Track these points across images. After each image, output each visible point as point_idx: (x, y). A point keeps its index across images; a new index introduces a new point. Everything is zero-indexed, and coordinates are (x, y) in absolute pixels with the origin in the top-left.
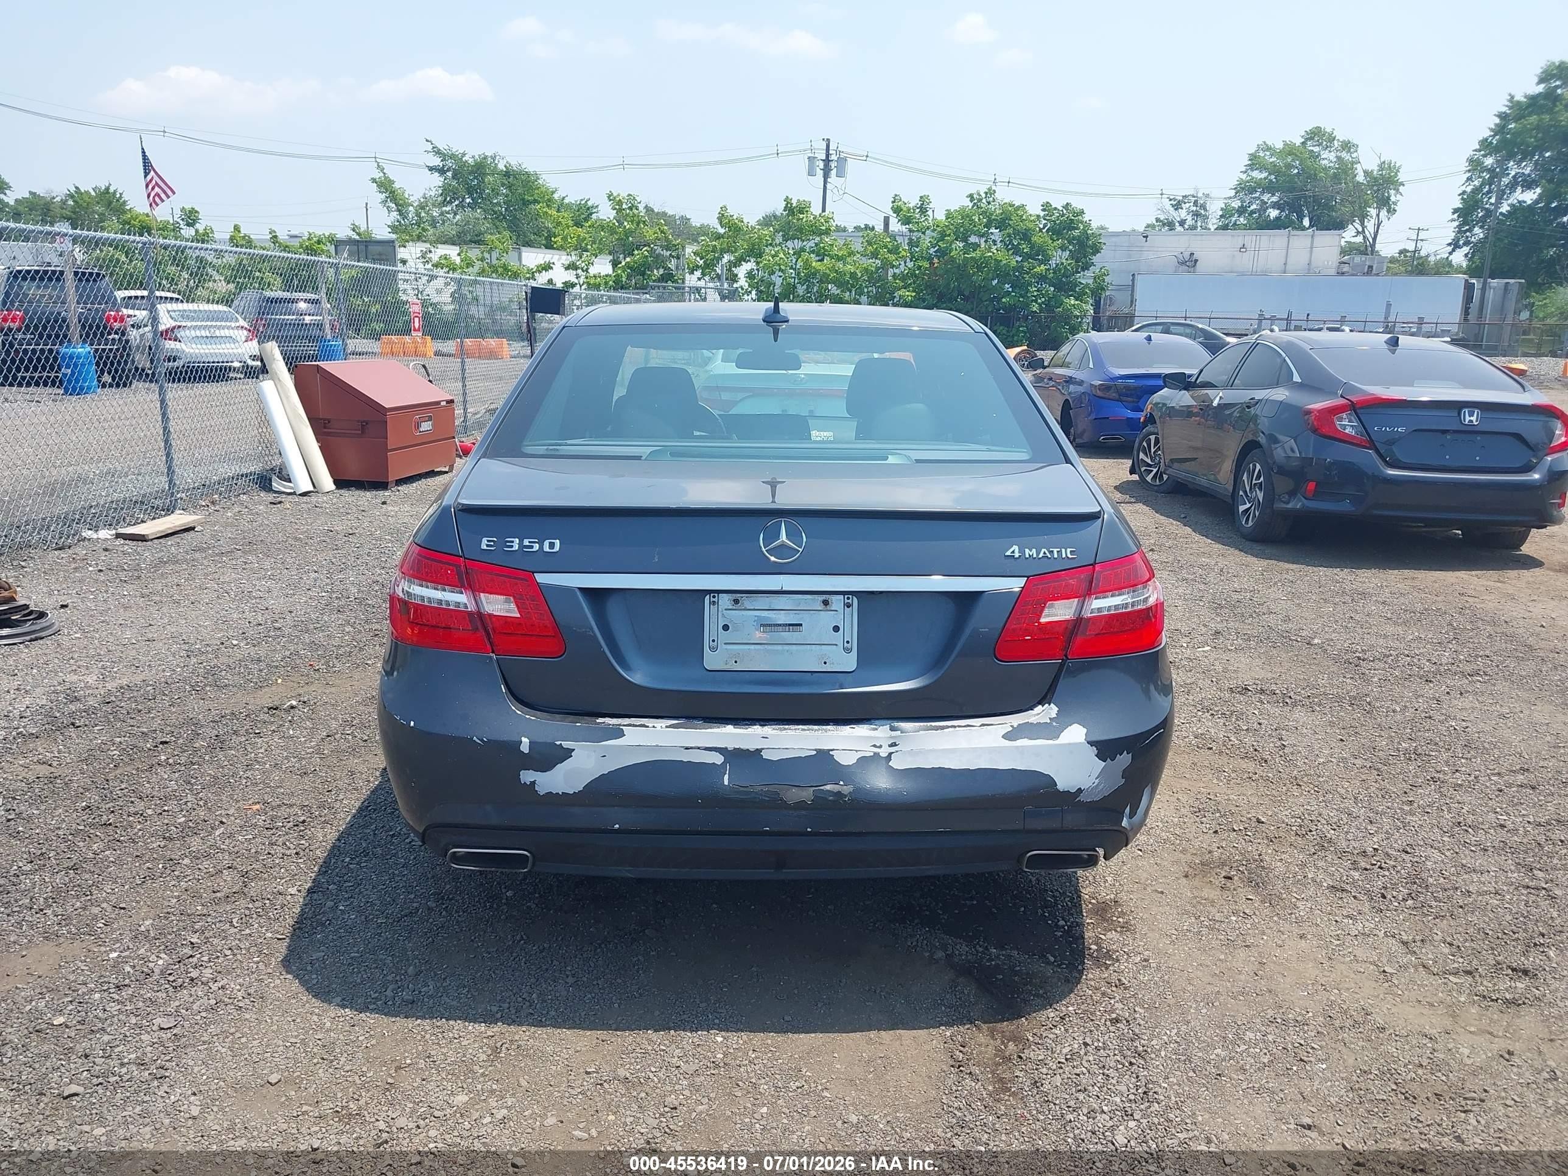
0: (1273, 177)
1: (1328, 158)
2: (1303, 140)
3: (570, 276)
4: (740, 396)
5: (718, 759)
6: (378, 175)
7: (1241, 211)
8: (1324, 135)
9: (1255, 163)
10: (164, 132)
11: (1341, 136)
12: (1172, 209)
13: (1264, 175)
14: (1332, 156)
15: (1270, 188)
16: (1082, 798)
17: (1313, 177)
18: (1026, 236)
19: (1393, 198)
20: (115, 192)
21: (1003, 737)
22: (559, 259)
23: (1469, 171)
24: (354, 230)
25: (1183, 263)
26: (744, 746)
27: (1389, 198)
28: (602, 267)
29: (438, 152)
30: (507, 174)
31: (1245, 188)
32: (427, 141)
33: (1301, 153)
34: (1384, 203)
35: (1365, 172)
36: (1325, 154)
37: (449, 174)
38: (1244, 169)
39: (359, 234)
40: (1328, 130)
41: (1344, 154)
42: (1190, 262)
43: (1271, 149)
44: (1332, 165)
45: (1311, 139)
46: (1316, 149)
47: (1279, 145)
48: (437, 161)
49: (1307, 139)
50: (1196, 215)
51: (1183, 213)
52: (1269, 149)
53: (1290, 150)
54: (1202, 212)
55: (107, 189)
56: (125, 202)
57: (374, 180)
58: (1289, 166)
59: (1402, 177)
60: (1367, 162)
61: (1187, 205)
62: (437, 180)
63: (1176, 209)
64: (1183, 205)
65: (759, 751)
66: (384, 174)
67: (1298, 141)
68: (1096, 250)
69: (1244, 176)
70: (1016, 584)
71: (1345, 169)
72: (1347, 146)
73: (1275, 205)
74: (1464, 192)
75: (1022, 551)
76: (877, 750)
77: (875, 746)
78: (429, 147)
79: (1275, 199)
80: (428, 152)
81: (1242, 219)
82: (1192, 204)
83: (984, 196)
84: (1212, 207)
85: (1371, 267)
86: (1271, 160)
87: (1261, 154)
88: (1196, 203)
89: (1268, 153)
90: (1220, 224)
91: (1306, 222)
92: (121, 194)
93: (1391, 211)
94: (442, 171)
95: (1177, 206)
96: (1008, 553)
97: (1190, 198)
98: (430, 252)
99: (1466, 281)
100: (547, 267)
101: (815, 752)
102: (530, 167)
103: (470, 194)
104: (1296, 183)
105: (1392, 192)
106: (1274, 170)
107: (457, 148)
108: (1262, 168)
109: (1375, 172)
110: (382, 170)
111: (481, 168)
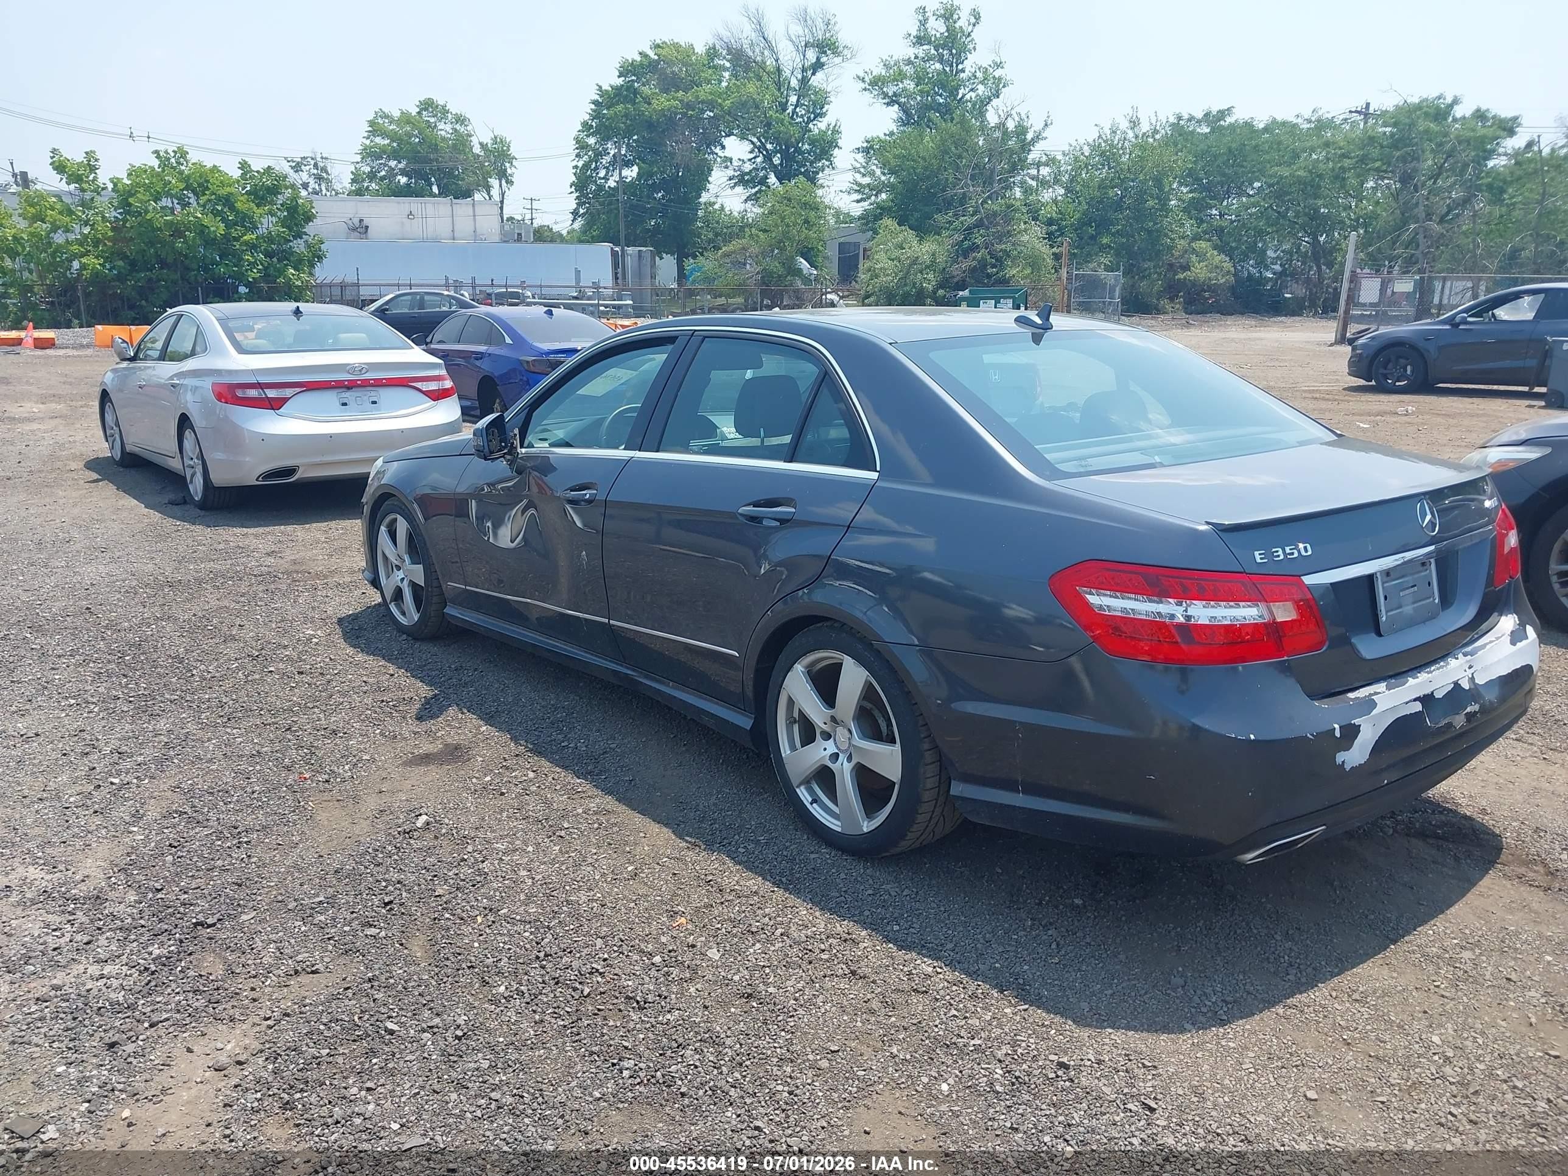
0: (395, 144)
1: (445, 129)
2: (418, 110)
4: (288, 392)
7: (372, 176)
8: (437, 106)
9: (375, 129)
11: (454, 108)
12: (292, 171)
13: (387, 142)
14: (448, 127)
15: (395, 155)
17: (435, 148)
18: (228, 201)
19: (509, 171)
23: (577, 148)
25: (354, 229)
26: (1426, 693)
27: (506, 170)
31: (369, 153)
33: (419, 122)
34: (502, 175)
35: (481, 144)
36: (441, 126)
38: (366, 134)
40: (441, 102)
41: (458, 127)
42: (361, 229)
43: (388, 116)
44: (449, 136)
45: (426, 109)
46: (432, 120)
47: (396, 114)
49: (422, 110)
50: (319, 178)
51: (304, 176)
52: (386, 116)
53: (406, 118)
54: (324, 175)
58: (410, 135)
59: (513, 151)
60: (481, 135)
61: (308, 168)
63: (296, 172)
64: (303, 167)
67: (414, 111)
68: (309, 218)
69: (368, 142)
71: (461, 142)
72: (460, 120)
73: (403, 173)
74: (576, 167)
79: (401, 166)
81: (373, 185)
82: (312, 167)
83: (172, 154)
84: (333, 170)
85: (519, 234)
86: (391, 128)
87: (380, 121)
88: (316, 166)
89: (387, 121)
90: (353, 188)
91: (435, 189)
93: (510, 182)
95: (297, 168)
97: (309, 159)
99: (612, 249)
101: (1451, 686)
104: (419, 152)
105: (507, 165)
106: (393, 136)
108: (384, 134)
109: (489, 145)
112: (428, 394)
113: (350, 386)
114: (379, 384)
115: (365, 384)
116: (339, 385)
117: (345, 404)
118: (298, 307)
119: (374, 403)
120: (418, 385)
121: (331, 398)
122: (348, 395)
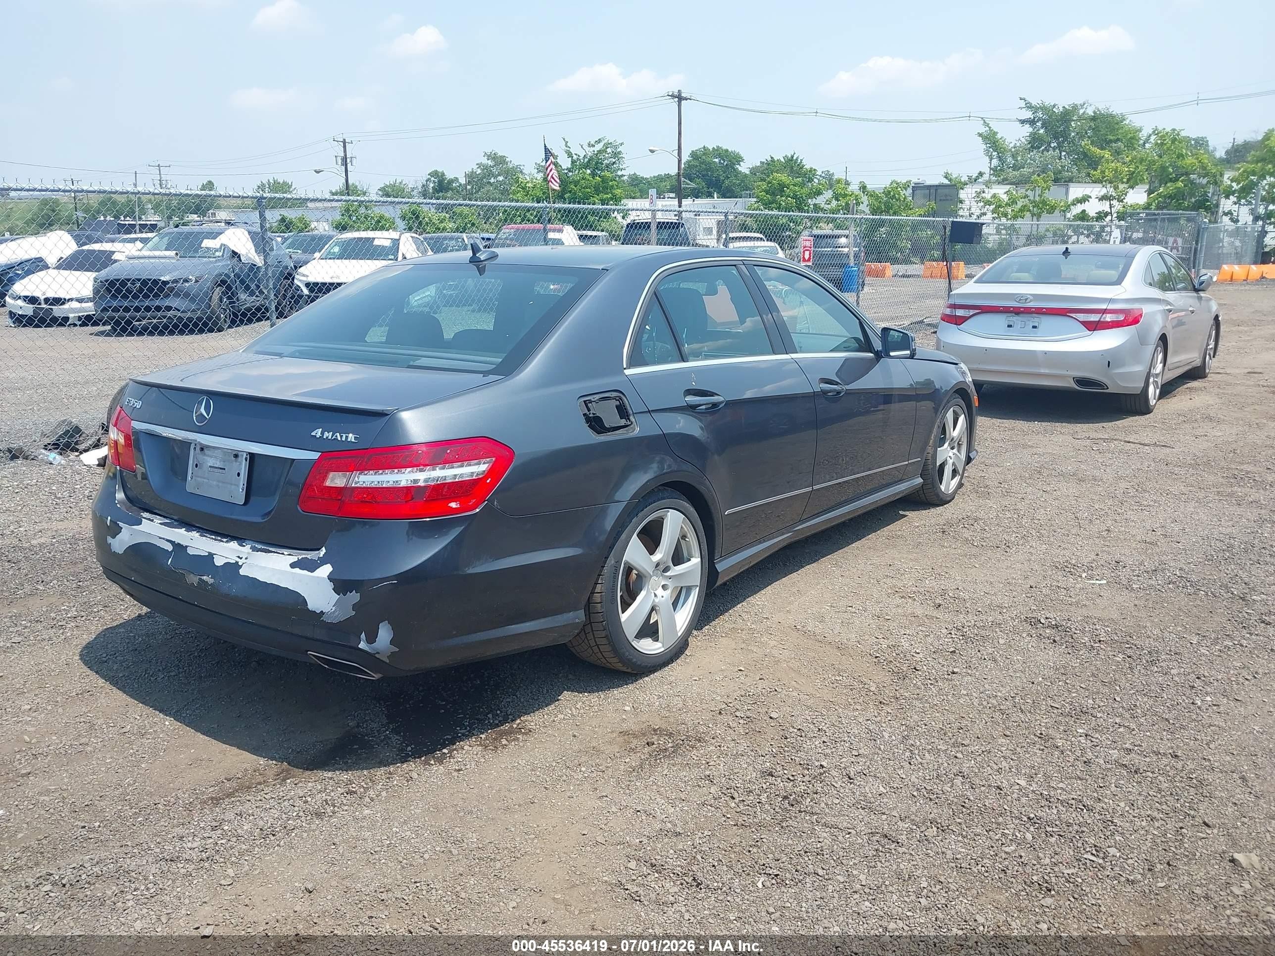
3: (1105, 206)
5: (169, 547)
6: (983, 130)
10: (817, 112)
16: (324, 618)
20: (797, 159)
21: (290, 565)
22: (1097, 191)
24: (946, 177)
26: (181, 543)
28: (1137, 197)
29: (1029, 106)
30: (1094, 119)
32: (1021, 99)
37: (1039, 124)
39: (950, 180)
48: (1028, 115)
55: (792, 157)
56: (803, 166)
57: (980, 135)
62: (1027, 129)
65: (187, 547)
66: (990, 128)
70: (315, 456)
75: (322, 433)
76: (238, 560)
77: (239, 557)
78: (1022, 103)
80: (1021, 108)
92: (801, 160)
94: (1032, 122)
96: (313, 434)
98: (983, 192)
100: (1084, 199)
101: (207, 554)
102: (1116, 109)
103: (1056, 138)
107: (1049, 102)
110: (988, 125)
111: (1066, 116)
112: (1085, 323)
113: (1017, 311)
114: (1040, 311)
115: (1028, 311)
116: (1006, 310)
117: (1010, 326)
118: (1067, 249)
119: (1034, 327)
120: (1073, 315)
121: (1000, 320)
122: (1015, 319)
